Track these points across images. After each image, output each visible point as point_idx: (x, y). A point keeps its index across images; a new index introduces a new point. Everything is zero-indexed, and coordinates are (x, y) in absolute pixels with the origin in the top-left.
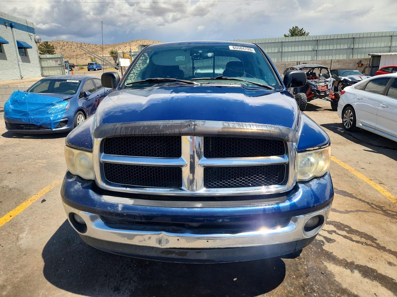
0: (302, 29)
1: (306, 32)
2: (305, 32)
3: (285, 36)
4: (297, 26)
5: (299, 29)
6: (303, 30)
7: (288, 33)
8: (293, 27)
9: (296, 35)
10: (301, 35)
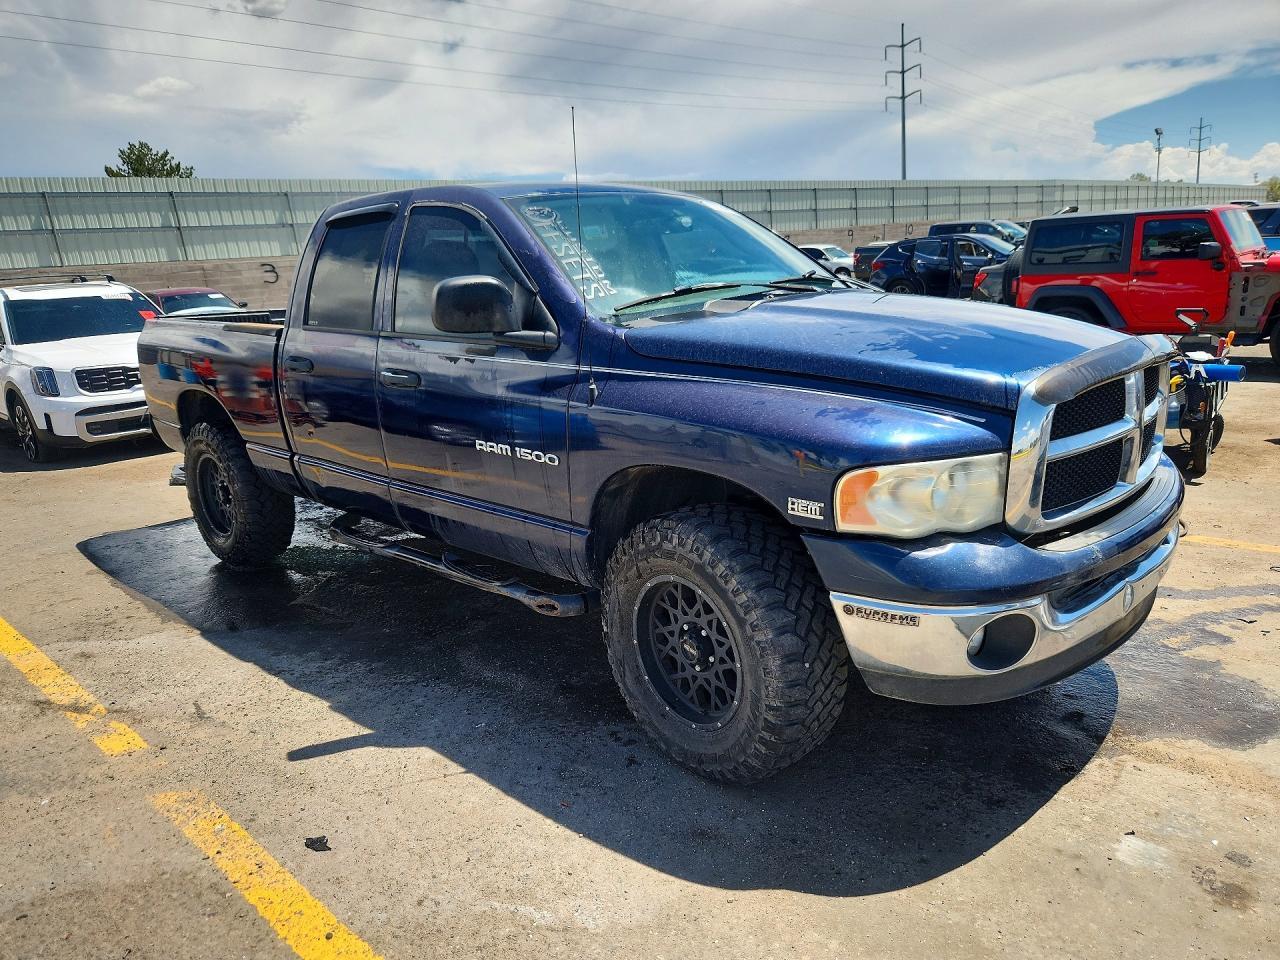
0: (167, 153)
1: (182, 166)
2: (178, 165)
3: (108, 171)
4: (144, 141)
5: (154, 152)
6: (168, 157)
7: (116, 163)
8: (132, 147)
9: (151, 173)
10: (169, 175)
